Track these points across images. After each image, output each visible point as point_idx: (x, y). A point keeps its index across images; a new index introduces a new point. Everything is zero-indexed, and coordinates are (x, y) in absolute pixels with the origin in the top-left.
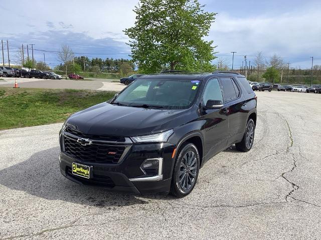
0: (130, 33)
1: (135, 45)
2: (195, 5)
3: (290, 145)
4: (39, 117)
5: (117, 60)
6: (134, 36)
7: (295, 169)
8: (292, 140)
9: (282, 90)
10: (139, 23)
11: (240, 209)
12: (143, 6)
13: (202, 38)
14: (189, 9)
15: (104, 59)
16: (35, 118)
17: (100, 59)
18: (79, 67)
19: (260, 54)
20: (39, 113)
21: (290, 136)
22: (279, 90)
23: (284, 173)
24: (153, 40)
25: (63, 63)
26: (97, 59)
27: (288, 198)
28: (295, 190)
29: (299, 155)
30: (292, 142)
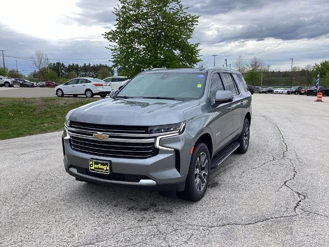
0: (110, 36)
1: (115, 49)
2: (178, 6)
3: (285, 149)
4: (13, 128)
5: (94, 66)
6: (114, 40)
7: (296, 176)
8: (285, 144)
9: (263, 92)
10: (120, 25)
11: (250, 227)
12: (123, 7)
14: (172, 10)
15: (81, 64)
16: (9, 129)
17: (77, 65)
18: (55, 74)
19: (240, 57)
20: (13, 124)
21: (282, 139)
22: (260, 93)
23: (286, 182)
24: (135, 43)
25: (37, 70)
26: (73, 64)
27: (297, 209)
28: (302, 200)
29: (296, 160)
30: (287, 146)
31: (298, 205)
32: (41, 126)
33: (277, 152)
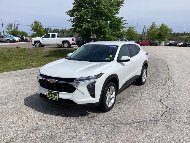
3: (168, 80)
5: (68, 30)
7: (169, 96)
8: (169, 76)
11: (129, 126)
17: (58, 30)
23: (161, 99)
27: (163, 117)
28: (167, 111)
29: (173, 86)
30: (169, 77)
31: (164, 114)
32: (32, 64)
33: (162, 81)
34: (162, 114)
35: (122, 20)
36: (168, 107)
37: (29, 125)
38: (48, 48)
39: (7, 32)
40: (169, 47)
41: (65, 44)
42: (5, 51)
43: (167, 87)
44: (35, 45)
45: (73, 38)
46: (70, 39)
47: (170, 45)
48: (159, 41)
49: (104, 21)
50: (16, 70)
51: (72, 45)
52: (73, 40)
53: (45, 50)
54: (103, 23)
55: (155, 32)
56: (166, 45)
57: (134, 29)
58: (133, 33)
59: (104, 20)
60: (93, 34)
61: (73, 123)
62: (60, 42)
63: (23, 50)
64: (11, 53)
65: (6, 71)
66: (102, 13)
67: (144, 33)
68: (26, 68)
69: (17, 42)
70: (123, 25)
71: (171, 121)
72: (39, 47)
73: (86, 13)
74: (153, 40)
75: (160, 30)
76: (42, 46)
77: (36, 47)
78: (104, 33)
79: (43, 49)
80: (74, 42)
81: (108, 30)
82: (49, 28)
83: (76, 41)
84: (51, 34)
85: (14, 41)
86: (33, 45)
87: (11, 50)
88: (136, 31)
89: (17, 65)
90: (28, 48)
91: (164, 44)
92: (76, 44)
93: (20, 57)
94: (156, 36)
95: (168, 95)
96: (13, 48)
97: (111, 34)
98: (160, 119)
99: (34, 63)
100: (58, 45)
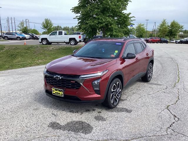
3: (177, 81)
7: (178, 102)
8: (179, 77)
13: (123, 12)
15: (70, 27)
17: (68, 27)
19: (164, 21)
21: (178, 74)
23: (169, 106)
26: (66, 27)
27: (169, 130)
28: (175, 122)
29: (183, 89)
30: (179, 79)
31: (171, 126)
32: (37, 61)
33: (170, 83)
34: (169, 126)
35: (130, 16)
36: (176, 117)
37: (7, 138)
38: (54, 46)
39: (19, 30)
40: (180, 44)
41: (71, 42)
42: (12, 49)
43: (175, 90)
44: (42, 42)
45: (80, 35)
46: (76, 37)
47: (181, 42)
48: (170, 38)
49: (111, 18)
50: (21, 68)
51: (79, 42)
52: (80, 37)
53: (51, 47)
54: (109, 19)
55: (165, 29)
56: (177, 42)
57: (144, 26)
58: (143, 30)
59: (111, 16)
60: (99, 31)
61: (58, 136)
62: (66, 39)
63: (30, 48)
64: (17, 51)
65: (12, 69)
66: (109, 9)
67: (155, 31)
68: (30, 66)
69: (26, 39)
70: (131, 22)
71: (179, 136)
72: (46, 44)
73: (91, 10)
74: (164, 37)
75: (171, 27)
76: (49, 43)
77: (43, 44)
78: (111, 30)
79: (50, 46)
80: (80, 39)
81: (115, 26)
82: (60, 26)
83: (83, 38)
84: (58, 32)
85: (24, 39)
86: (40, 43)
87: (18, 48)
88: (146, 28)
89: (22, 63)
90: (35, 46)
91: (174, 41)
92: (83, 42)
93: (27, 55)
94: (166, 33)
95: (177, 100)
96: (20, 46)
97: (117, 31)
98: (166, 134)
99: (40, 61)
100: (64, 42)
